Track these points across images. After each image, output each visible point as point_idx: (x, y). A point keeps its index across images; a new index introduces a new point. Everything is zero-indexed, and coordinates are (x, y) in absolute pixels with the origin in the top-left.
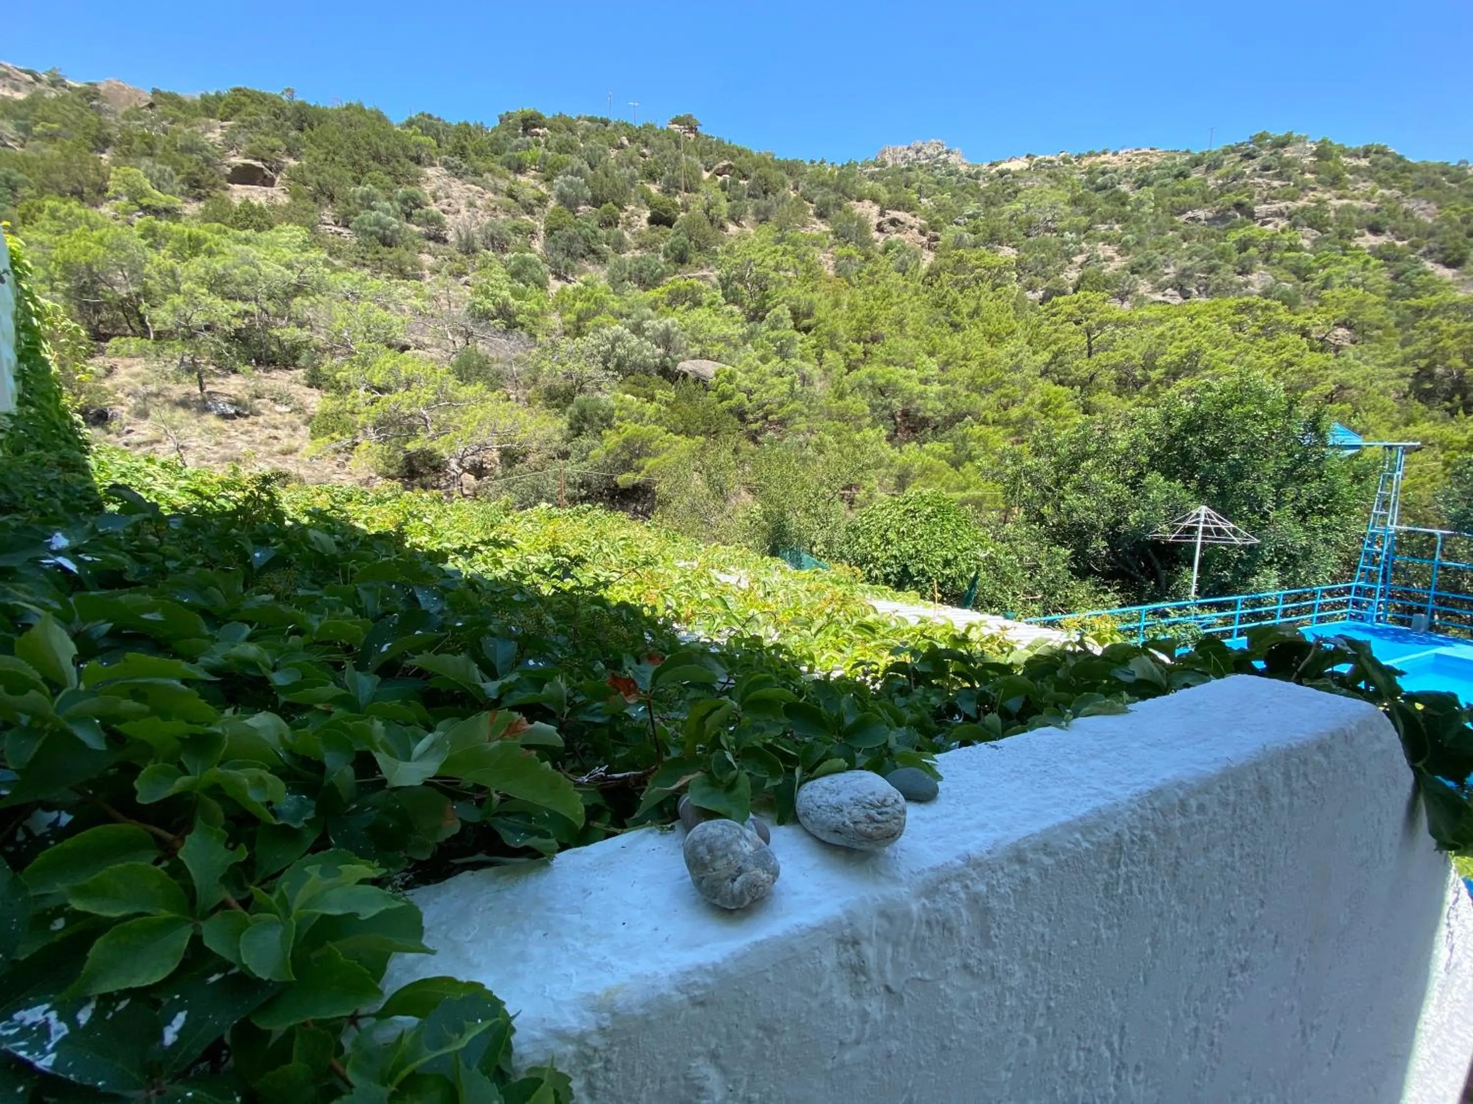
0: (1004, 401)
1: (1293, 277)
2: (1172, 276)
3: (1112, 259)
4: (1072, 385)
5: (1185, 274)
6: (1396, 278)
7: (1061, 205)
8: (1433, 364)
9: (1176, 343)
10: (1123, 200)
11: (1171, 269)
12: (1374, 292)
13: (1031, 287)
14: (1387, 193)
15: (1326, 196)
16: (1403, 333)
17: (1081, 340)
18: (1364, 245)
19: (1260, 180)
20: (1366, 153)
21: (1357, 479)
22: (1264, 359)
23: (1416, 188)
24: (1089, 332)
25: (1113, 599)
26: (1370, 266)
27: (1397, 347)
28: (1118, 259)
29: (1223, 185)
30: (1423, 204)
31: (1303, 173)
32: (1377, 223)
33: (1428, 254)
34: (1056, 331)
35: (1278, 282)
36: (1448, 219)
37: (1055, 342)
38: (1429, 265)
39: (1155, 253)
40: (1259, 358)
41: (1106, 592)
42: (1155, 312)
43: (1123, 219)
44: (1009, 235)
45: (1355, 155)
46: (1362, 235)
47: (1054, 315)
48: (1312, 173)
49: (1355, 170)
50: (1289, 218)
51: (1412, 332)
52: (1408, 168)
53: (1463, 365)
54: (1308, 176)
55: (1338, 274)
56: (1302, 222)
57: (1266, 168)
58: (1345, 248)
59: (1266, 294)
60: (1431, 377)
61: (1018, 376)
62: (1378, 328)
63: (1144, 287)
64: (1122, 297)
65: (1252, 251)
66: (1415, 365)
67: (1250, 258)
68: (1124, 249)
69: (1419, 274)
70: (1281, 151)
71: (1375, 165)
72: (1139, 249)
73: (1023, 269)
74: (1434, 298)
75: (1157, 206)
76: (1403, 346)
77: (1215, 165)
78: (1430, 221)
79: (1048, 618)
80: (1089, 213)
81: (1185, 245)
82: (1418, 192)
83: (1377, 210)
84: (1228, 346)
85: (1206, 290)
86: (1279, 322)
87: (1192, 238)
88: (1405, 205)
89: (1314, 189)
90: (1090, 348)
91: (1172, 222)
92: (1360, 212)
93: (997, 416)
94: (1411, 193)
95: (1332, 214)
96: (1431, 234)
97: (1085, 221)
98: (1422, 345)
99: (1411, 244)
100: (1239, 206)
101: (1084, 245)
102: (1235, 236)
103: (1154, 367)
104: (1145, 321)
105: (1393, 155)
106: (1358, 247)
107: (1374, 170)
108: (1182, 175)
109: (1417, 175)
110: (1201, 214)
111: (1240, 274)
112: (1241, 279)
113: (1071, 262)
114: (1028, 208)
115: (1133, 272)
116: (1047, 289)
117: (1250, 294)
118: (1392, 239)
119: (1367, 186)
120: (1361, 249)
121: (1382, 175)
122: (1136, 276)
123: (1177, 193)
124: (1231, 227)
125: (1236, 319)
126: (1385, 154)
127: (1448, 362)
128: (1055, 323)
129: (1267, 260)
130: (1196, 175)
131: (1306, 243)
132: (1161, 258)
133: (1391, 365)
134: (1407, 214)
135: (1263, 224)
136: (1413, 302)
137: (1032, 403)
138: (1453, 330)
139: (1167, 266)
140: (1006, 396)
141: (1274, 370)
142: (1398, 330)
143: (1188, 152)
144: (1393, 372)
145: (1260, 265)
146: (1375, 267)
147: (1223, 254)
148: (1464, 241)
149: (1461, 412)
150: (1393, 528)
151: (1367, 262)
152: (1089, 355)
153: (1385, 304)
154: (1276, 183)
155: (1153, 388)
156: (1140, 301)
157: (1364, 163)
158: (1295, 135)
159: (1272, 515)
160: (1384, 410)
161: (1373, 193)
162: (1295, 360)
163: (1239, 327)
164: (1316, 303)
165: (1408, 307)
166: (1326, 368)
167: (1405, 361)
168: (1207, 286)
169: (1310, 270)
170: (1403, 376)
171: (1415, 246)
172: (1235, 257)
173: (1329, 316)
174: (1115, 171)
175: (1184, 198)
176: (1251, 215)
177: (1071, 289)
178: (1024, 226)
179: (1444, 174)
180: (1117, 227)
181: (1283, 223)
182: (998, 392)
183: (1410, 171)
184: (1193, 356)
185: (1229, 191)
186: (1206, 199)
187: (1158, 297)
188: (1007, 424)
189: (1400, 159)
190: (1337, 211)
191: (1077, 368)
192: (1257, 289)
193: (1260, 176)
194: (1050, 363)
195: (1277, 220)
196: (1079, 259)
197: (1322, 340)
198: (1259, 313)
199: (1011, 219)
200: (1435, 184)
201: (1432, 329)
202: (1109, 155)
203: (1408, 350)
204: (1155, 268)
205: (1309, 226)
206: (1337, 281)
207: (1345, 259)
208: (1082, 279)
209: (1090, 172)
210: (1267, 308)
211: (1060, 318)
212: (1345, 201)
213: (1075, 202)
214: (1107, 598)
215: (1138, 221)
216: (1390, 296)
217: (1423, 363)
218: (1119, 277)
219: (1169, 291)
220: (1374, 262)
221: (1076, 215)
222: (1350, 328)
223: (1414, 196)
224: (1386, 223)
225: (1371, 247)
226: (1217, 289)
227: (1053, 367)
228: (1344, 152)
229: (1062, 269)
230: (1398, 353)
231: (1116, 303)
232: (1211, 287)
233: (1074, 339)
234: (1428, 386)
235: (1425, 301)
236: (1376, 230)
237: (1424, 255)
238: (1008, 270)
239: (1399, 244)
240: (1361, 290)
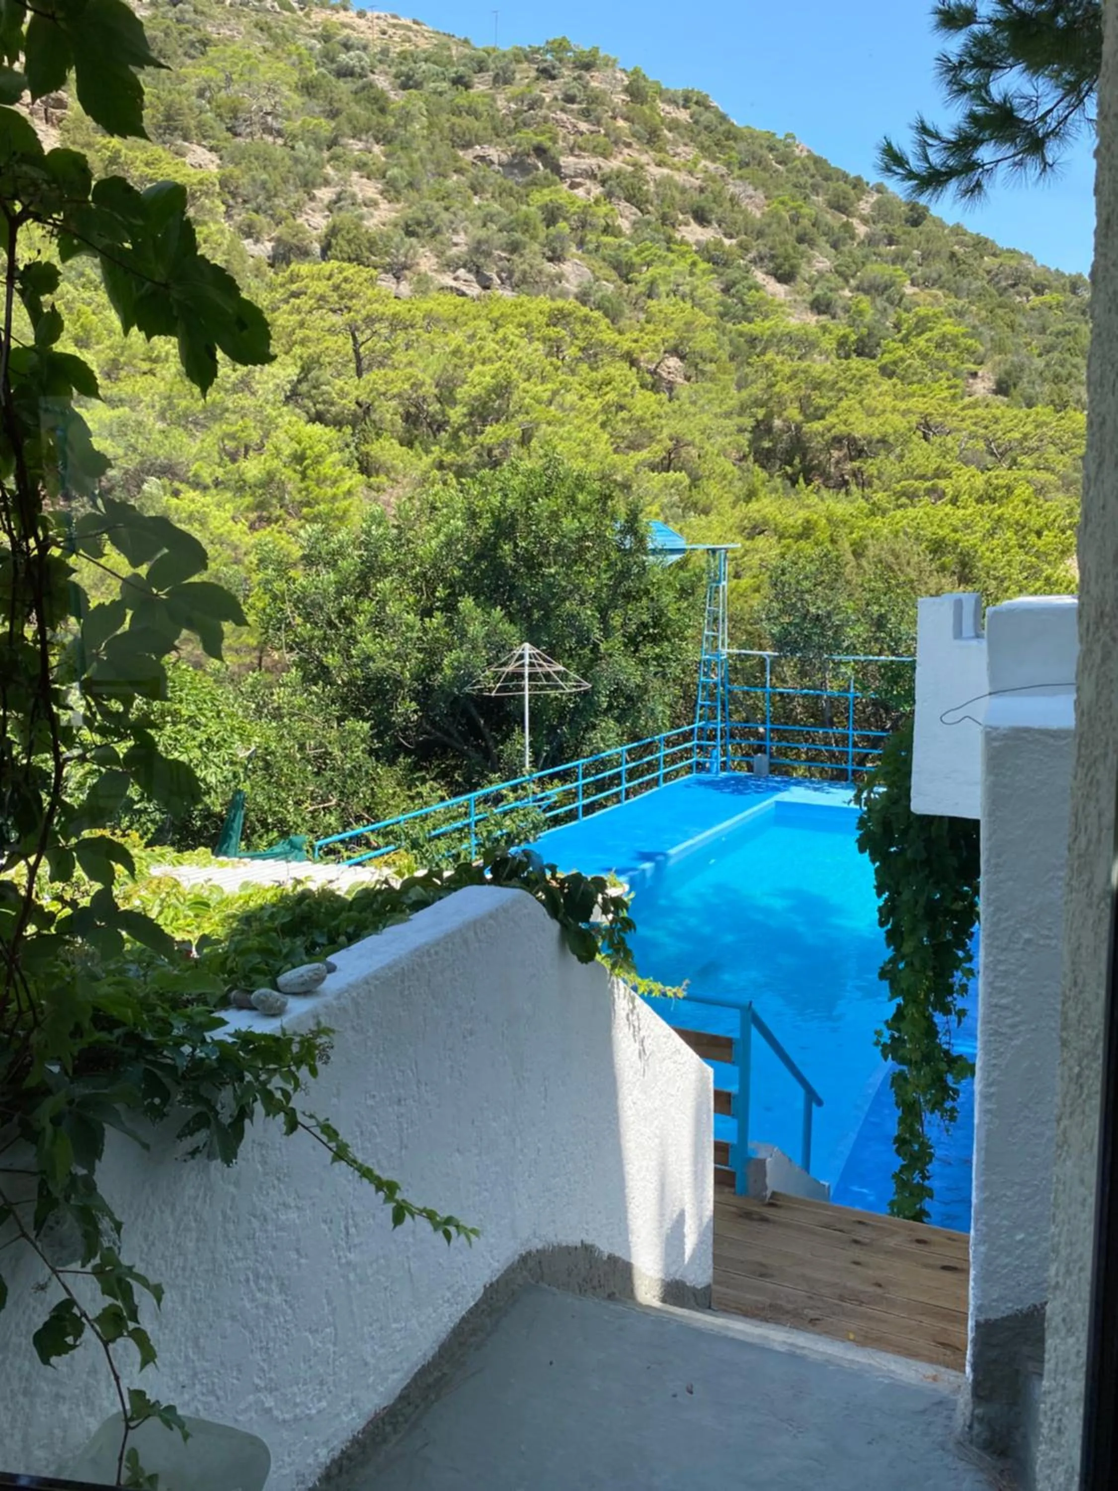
0: (230, 445)
1: (614, 275)
2: (464, 249)
3: (374, 204)
4: (338, 423)
5: (479, 248)
6: (726, 290)
7: (285, 89)
8: (770, 416)
9: (478, 367)
10: (380, 105)
11: (460, 238)
12: (703, 308)
13: (249, 231)
14: (711, 166)
15: (644, 159)
16: (737, 369)
17: (343, 344)
18: (690, 238)
19: (564, 116)
20: (686, 101)
21: (684, 593)
22: (588, 401)
23: (743, 165)
24: (353, 330)
25: (433, 790)
26: (697, 271)
27: (733, 391)
28: (384, 205)
29: (518, 112)
30: (750, 191)
31: (614, 118)
32: (702, 209)
33: (759, 260)
34: (302, 324)
35: (597, 279)
36: (775, 215)
37: (303, 342)
38: (759, 276)
39: (438, 206)
40: (582, 398)
41: (424, 781)
42: (444, 305)
43: (385, 139)
44: (200, 126)
45: (672, 101)
46: (687, 224)
47: (295, 295)
48: (626, 119)
49: (674, 126)
50: (603, 183)
51: (748, 370)
52: (732, 135)
53: (799, 418)
54: (621, 123)
55: (665, 278)
56: (618, 192)
57: (570, 99)
58: (669, 240)
59: (583, 298)
60: (769, 430)
61: (248, 401)
62: (711, 361)
63: (427, 262)
64: (398, 271)
65: (562, 225)
66: (753, 415)
67: (559, 237)
68: (391, 190)
69: (750, 288)
70: (587, 76)
71: (696, 122)
72: (413, 195)
73: (234, 195)
74: (767, 324)
75: (431, 125)
76: (740, 387)
77: (503, 79)
78: (758, 215)
79: (350, 833)
80: (333, 114)
81: (476, 201)
82: (744, 171)
83: (702, 190)
84: (544, 379)
85: (509, 279)
86: (602, 343)
87: (484, 191)
88: (732, 189)
89: (629, 145)
90: (359, 360)
91: (456, 159)
92: (683, 191)
93: (220, 472)
94: (737, 172)
95: (652, 187)
96: (760, 234)
97: (326, 127)
98: (756, 390)
99: (740, 245)
100: (540, 151)
101: (329, 170)
102: (541, 197)
103: (453, 402)
104: (431, 319)
105: (716, 111)
106: (683, 242)
107: (696, 129)
108: (460, 82)
109: (742, 146)
110: (493, 153)
111: (550, 260)
112: (551, 268)
113: (312, 198)
114: (229, 80)
115: (410, 233)
116: (279, 240)
117: (563, 294)
118: (720, 236)
119: (688, 152)
120: (687, 244)
121: (704, 137)
122: (414, 240)
123: (457, 111)
124: (534, 183)
125: (552, 332)
126: (707, 108)
127: (785, 414)
128: (299, 311)
129: (581, 244)
130: (481, 86)
131: (625, 225)
132: (446, 216)
133: (728, 415)
134: (734, 200)
135: (573, 186)
136: (745, 327)
137: (278, 452)
138: (787, 371)
139: (455, 231)
140: (232, 437)
141: (601, 418)
142: (732, 366)
143: (466, 41)
144: (730, 425)
145: (573, 249)
146: (704, 272)
147: (526, 225)
148: (794, 247)
149: (801, 480)
150: (725, 651)
151: (694, 264)
152: (359, 374)
153: (717, 327)
154: (583, 126)
155: (455, 436)
156: (423, 286)
157: (683, 115)
158: (602, 54)
159: (602, 647)
160: (724, 477)
161: (696, 165)
162: (624, 401)
163: (555, 348)
164: (642, 317)
165: (741, 334)
166: (659, 417)
167: (742, 410)
168: (511, 274)
169: (631, 266)
170: (741, 430)
171: (744, 247)
172: (542, 232)
173: (658, 339)
174: (365, 48)
175: (467, 121)
176: (556, 169)
177: (316, 248)
178: (227, 115)
179: (771, 149)
180: (377, 149)
181: (597, 190)
182: (218, 429)
183: (735, 139)
184: (503, 390)
185: (526, 124)
186: (498, 132)
187: (447, 280)
188: (241, 487)
189: (723, 118)
190: (658, 184)
191: (342, 394)
192: (572, 286)
193: (563, 110)
194: (299, 381)
195: (588, 183)
196: (325, 194)
197: (654, 373)
198: (578, 327)
199: (201, 94)
200: (760, 162)
201: (768, 367)
202: (352, 14)
203: (744, 394)
204: (438, 231)
205: (628, 200)
206: (662, 288)
207: (671, 256)
208: (334, 231)
209: (326, 38)
210: (586, 320)
211: (304, 302)
212: (665, 171)
213: (308, 88)
214: (425, 790)
215: (406, 146)
216: (722, 316)
217: (761, 413)
218: (390, 238)
219: (461, 272)
220: (703, 266)
221: (312, 114)
222: (682, 358)
223: (740, 177)
224: (711, 211)
225: (698, 243)
226: (524, 280)
227: (304, 388)
228: (661, 93)
229: (298, 207)
230: (735, 398)
231: (387, 284)
232: (517, 275)
233: (331, 342)
234: (767, 444)
235: (758, 327)
236: (701, 218)
237: (753, 261)
238: (207, 194)
239: (727, 242)
240: (689, 305)
